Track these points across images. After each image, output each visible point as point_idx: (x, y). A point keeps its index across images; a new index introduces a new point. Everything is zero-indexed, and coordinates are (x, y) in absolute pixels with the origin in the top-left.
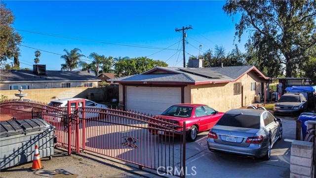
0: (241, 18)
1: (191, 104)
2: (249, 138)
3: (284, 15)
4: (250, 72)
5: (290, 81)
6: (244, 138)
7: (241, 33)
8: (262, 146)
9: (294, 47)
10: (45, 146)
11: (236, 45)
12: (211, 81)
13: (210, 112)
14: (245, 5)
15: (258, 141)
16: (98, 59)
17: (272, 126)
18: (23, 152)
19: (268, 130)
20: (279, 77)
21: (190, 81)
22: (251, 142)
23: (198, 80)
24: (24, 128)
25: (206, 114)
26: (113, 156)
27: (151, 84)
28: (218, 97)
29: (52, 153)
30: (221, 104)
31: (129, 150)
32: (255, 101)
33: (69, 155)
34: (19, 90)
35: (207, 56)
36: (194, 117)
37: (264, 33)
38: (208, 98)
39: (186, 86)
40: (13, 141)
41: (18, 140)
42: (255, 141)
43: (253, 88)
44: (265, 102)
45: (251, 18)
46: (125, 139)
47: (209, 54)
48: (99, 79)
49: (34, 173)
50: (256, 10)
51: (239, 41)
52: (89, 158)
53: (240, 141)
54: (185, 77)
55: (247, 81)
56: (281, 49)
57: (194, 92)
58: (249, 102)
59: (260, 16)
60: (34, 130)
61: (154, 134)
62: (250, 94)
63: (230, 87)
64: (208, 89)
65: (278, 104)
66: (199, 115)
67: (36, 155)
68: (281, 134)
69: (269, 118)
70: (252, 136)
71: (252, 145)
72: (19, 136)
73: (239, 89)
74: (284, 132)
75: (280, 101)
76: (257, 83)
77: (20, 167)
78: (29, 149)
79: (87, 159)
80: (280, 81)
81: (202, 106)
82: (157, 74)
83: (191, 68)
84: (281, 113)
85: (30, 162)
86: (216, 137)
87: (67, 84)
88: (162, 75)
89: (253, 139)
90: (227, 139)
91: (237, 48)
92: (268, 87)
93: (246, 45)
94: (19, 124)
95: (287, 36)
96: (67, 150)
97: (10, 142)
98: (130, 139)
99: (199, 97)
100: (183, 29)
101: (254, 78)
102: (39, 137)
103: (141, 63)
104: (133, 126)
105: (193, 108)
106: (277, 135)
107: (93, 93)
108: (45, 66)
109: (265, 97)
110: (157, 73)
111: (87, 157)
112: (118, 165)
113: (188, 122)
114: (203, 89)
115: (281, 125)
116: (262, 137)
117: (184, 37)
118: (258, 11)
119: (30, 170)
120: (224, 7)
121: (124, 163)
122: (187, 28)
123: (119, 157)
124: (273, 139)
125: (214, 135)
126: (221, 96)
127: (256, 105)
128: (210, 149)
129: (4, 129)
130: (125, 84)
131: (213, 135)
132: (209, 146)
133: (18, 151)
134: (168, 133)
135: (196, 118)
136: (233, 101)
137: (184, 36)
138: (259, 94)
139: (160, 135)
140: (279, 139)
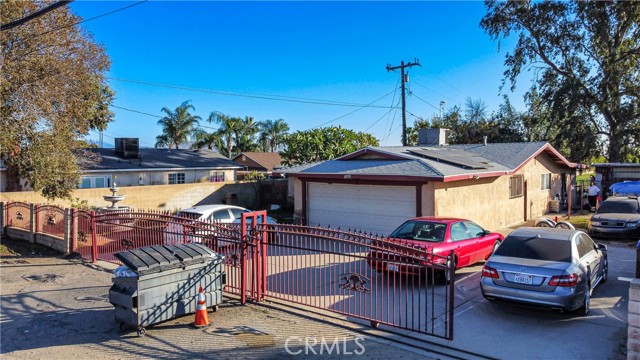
0: (517, 42)
1: (436, 217)
2: (554, 277)
3: (605, 37)
4: (541, 154)
5: (618, 170)
6: (545, 278)
7: (516, 72)
8: (576, 291)
9: (625, 100)
10: (208, 289)
11: (505, 97)
12: (470, 174)
13: (475, 233)
14: (526, 17)
15: (570, 283)
16: (230, 125)
17: (591, 258)
18: (180, 298)
19: (585, 265)
20: (594, 161)
21: (434, 175)
22: (558, 284)
23: (449, 173)
24: (181, 260)
25: (469, 234)
26: (322, 306)
27: (358, 180)
28: (482, 203)
29: (219, 301)
30: (487, 215)
31: (346, 297)
32: (550, 211)
33: (243, 305)
34: (111, 190)
35: (451, 120)
36: (449, 241)
37: (564, 74)
38: (464, 205)
39: (426, 183)
40: (167, 280)
41: (173, 278)
42: (564, 283)
43: (546, 184)
44: (569, 211)
45: (539, 43)
46: (346, 278)
47: (455, 115)
48: (238, 165)
49: (204, 331)
50: (548, 27)
51: (512, 88)
52: (280, 310)
53: (538, 282)
54: (423, 168)
55: (535, 172)
56: (597, 104)
57: (441, 195)
58: (538, 212)
59: (555, 41)
60: (194, 262)
61: (379, 271)
62: (540, 197)
63: (503, 184)
64: (464, 190)
65: (597, 216)
66: (457, 237)
67: (200, 303)
68: (606, 272)
69: (586, 244)
70: (560, 274)
71: (559, 289)
72: (175, 271)
73: (519, 188)
74: (610, 268)
75: (599, 211)
76: (553, 175)
77: (173, 323)
78: (187, 295)
79: (277, 312)
80: (599, 169)
81: (461, 222)
82: (365, 160)
83: (429, 148)
84: (603, 233)
85: (190, 314)
86: (496, 275)
87: (179, 175)
88: (377, 163)
89: (561, 278)
90: (516, 279)
91: (507, 102)
92: (573, 182)
93: (527, 96)
94: (171, 252)
95: (611, 78)
96: (239, 298)
97: (163, 280)
98: (355, 279)
99: (448, 204)
100: (403, 67)
101: (547, 165)
102: (200, 274)
103: (331, 137)
104: (354, 256)
105: (446, 225)
106: (599, 274)
107: (236, 193)
108: (137, 139)
109: (570, 202)
110: (367, 157)
111: (275, 308)
112: (334, 321)
113: (436, 251)
114: (456, 188)
115: (605, 257)
116: (575, 275)
117: (403, 81)
118: (552, 30)
119: (192, 326)
120: (483, 21)
121: (344, 318)
122: (409, 64)
123: (332, 308)
124: (594, 280)
125: (493, 272)
126: (486, 201)
127: (552, 217)
128: (486, 296)
129: (153, 261)
130: (305, 179)
131: (491, 271)
132: (483, 291)
133: (172, 297)
134: (404, 268)
135: (453, 243)
136: (509, 210)
137: (404, 79)
138: (557, 195)
139: (391, 273)
140: (603, 281)
